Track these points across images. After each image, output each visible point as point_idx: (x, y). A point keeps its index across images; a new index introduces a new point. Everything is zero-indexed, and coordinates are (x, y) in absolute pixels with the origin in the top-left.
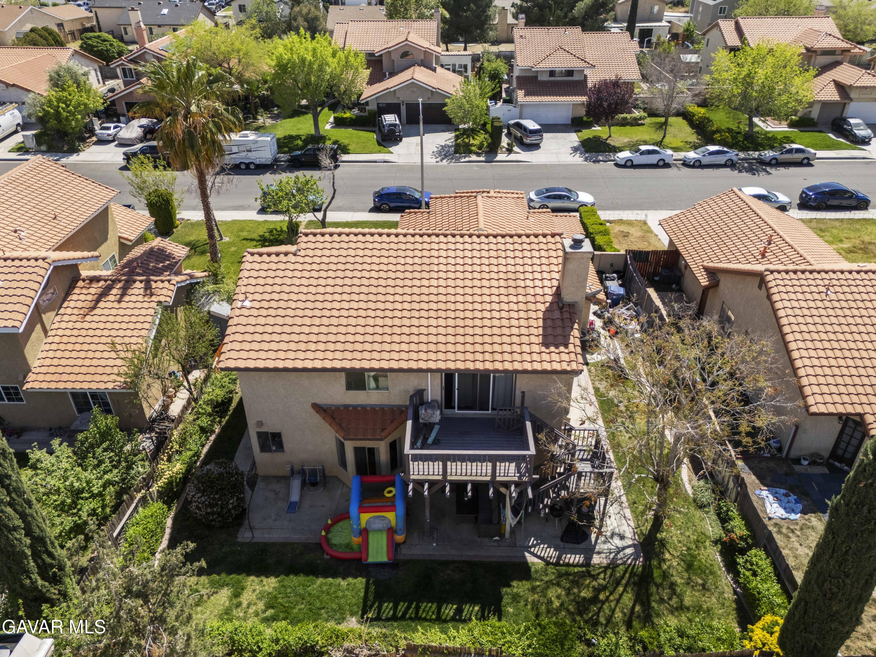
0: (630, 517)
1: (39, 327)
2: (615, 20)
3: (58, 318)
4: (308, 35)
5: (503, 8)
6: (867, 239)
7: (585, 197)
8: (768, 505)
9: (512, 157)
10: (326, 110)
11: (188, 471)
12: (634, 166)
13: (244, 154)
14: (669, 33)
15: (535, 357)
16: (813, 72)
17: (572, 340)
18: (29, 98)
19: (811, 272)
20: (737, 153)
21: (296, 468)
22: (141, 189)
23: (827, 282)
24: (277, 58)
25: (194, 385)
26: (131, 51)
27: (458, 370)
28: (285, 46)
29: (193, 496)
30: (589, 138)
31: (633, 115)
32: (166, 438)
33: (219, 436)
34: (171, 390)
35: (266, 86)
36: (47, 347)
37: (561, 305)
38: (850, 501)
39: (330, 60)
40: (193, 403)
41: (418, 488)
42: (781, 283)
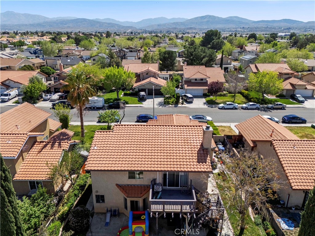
0: (232, 229)
1: (21, 157)
2: (216, 64)
3: (28, 155)
4: (116, 67)
5: (179, 60)
6: (307, 133)
7: (209, 118)
8: (282, 224)
9: (183, 106)
10: (121, 91)
11: (69, 210)
12: (225, 109)
13: (93, 104)
14: (234, 68)
15: (195, 166)
16: (282, 80)
17: (207, 161)
18: (21, 86)
19: (288, 141)
20: (259, 105)
21: (109, 209)
22: (58, 114)
23: (293, 144)
24: (106, 74)
25: (73, 179)
26: (57, 72)
27: (168, 171)
28: (109, 70)
29: (71, 219)
30: (209, 100)
31: (224, 93)
32: (62, 198)
33: (80, 198)
34: (64, 181)
35: (101, 83)
36: (23, 165)
37: (203, 149)
38: (308, 212)
39: (123, 75)
40: (73, 185)
41: (154, 215)
42: (278, 144)
